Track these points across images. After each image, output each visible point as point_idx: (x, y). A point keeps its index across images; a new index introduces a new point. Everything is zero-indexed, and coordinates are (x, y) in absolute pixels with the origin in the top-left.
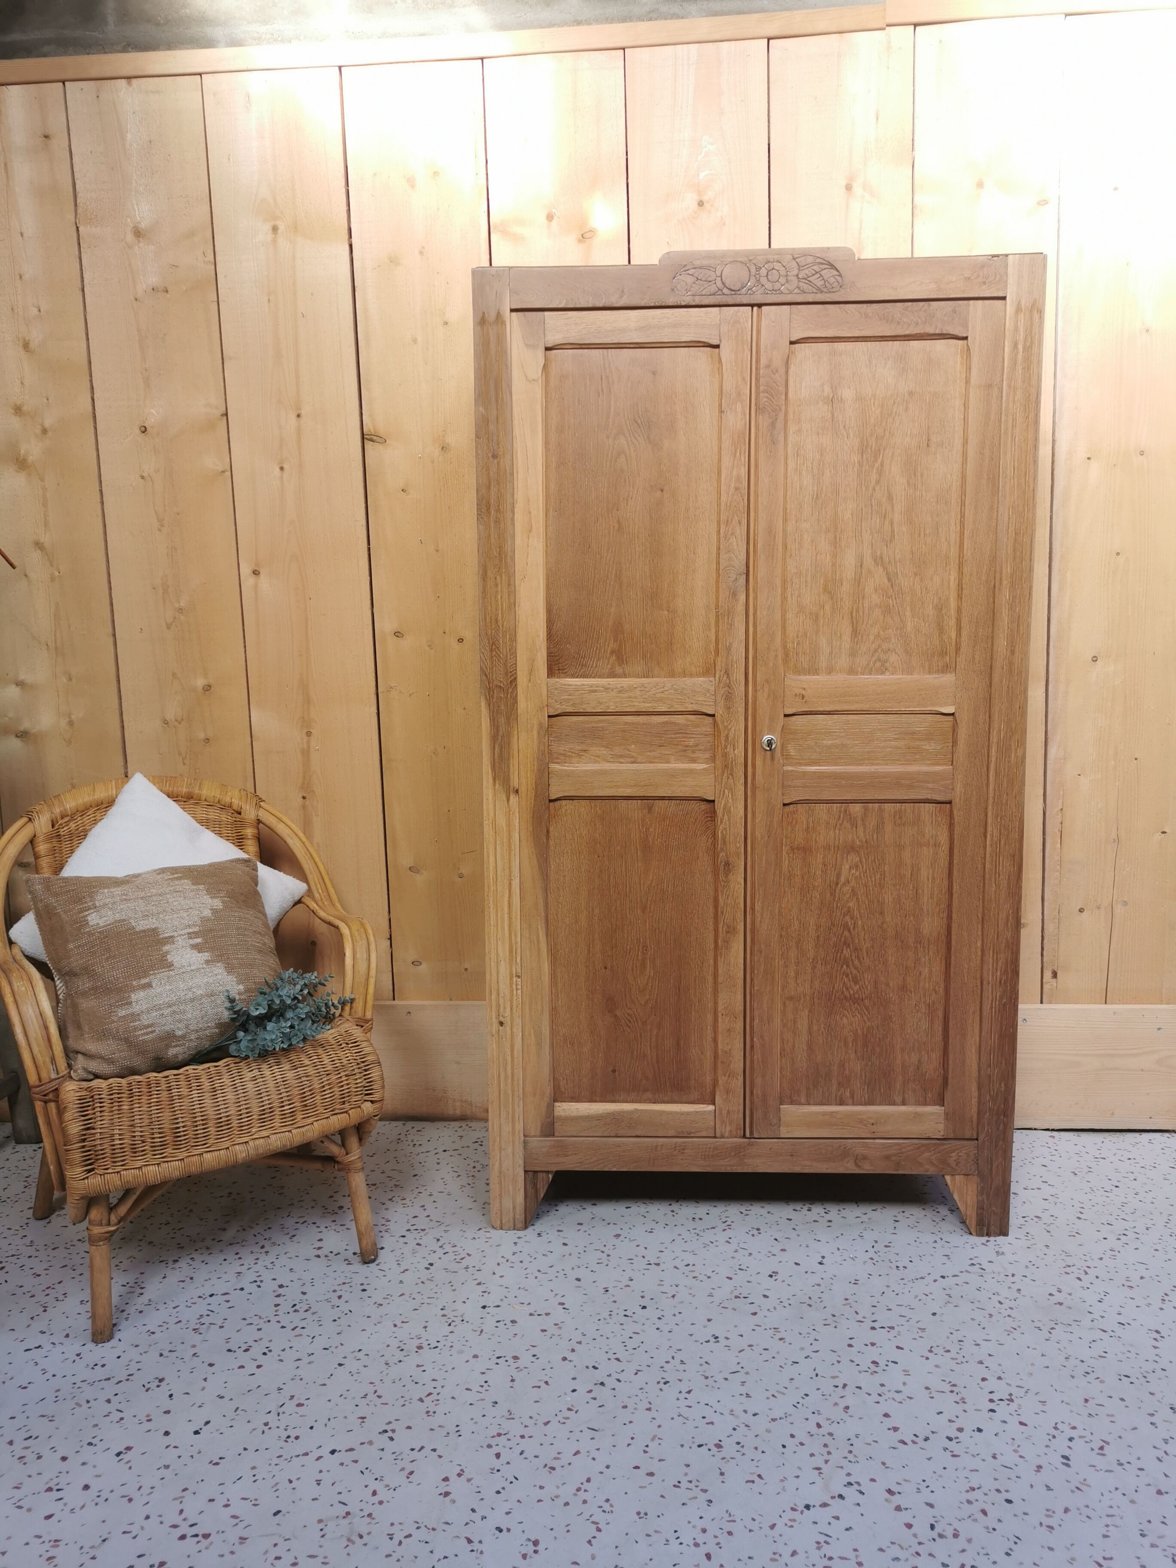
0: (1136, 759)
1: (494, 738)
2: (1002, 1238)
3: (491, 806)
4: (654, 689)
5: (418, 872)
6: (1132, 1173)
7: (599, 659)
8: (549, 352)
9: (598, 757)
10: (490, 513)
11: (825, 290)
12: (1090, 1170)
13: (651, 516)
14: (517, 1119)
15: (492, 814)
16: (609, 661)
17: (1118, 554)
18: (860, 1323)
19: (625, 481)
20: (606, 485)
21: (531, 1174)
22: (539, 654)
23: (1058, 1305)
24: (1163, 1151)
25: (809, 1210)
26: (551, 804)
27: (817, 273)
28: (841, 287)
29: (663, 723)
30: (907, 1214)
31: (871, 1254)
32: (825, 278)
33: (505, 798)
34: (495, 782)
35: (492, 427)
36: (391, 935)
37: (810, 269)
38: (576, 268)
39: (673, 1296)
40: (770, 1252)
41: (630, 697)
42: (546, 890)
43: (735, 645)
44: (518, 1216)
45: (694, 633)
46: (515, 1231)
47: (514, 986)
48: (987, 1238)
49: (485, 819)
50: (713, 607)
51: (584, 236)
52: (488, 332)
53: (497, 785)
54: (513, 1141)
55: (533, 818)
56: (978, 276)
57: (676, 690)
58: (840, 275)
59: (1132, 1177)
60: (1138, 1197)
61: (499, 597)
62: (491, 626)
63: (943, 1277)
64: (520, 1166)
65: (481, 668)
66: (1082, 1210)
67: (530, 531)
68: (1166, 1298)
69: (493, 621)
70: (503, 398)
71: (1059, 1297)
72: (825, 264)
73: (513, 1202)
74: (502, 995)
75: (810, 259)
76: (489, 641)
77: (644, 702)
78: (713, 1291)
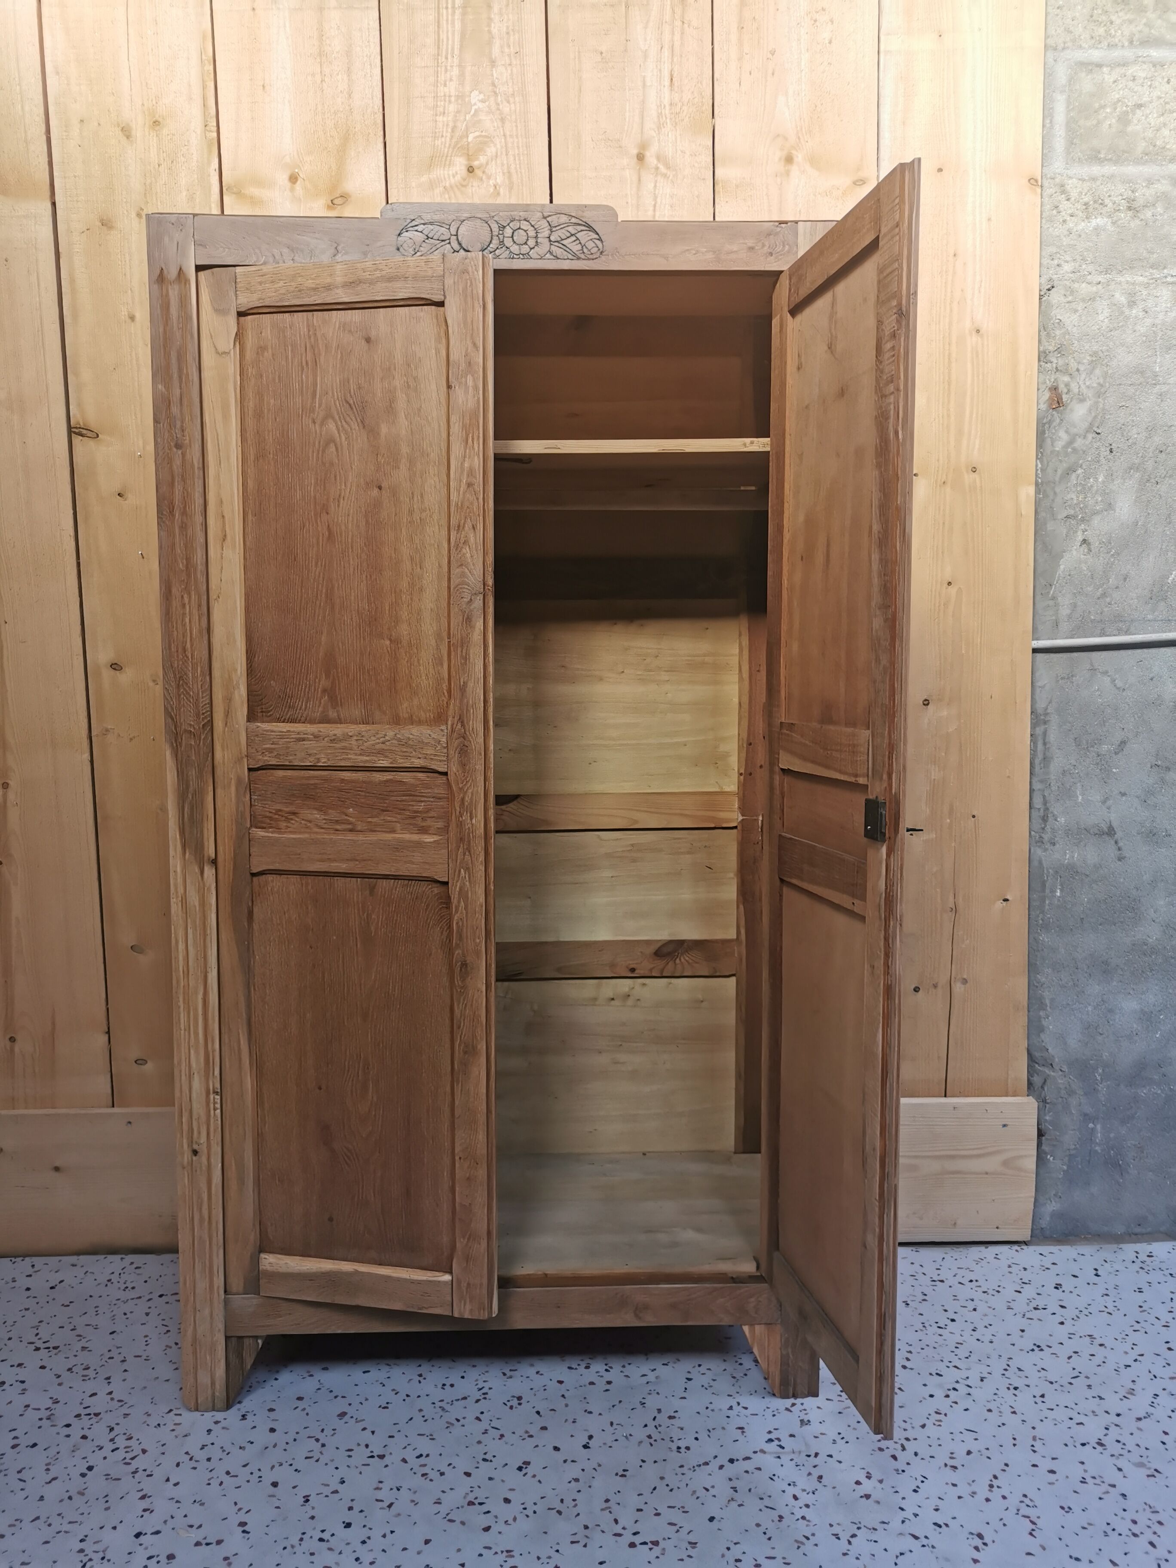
0: (974, 817)
1: (183, 794)
2: (810, 1399)
3: (180, 880)
4: (373, 738)
5: (141, 952)
6: (973, 1300)
7: (308, 699)
8: (242, 319)
9: (310, 822)
10: (174, 516)
11: (582, 256)
12: (925, 1297)
13: (367, 522)
14: (216, 1272)
15: (181, 890)
16: (320, 703)
17: (949, 583)
18: (618, 1538)
19: (335, 477)
20: (313, 482)
21: (234, 1342)
22: (236, 692)
23: (864, 1499)
24: (1010, 1269)
25: (587, 1367)
26: (255, 879)
27: (572, 235)
28: (601, 253)
29: (387, 781)
30: (703, 1369)
31: (651, 1430)
32: (583, 242)
33: (197, 870)
34: (184, 853)
35: (175, 410)
36: (109, 1028)
37: (563, 231)
38: (278, 219)
39: (390, 1506)
40: (527, 1432)
41: (344, 748)
42: (248, 985)
43: (471, 684)
44: (217, 1394)
45: (421, 668)
46: (214, 1413)
47: (212, 1106)
48: (792, 1400)
49: (172, 896)
50: (445, 634)
51: (335, 202)
52: (167, 291)
53: (187, 854)
54: (211, 1300)
55: (232, 895)
56: (764, 246)
57: (399, 740)
58: (600, 239)
59: (971, 1305)
60: (977, 1335)
61: (187, 620)
62: (178, 656)
63: (731, 1461)
64: (219, 1330)
65: (166, 709)
66: (909, 1356)
67: (224, 540)
68: (995, 1483)
69: (180, 650)
70: (187, 374)
71: (868, 1486)
72: (584, 226)
73: (211, 1378)
74: (195, 1116)
75: (564, 219)
76: (175, 675)
77: (361, 755)
78: (442, 1496)
